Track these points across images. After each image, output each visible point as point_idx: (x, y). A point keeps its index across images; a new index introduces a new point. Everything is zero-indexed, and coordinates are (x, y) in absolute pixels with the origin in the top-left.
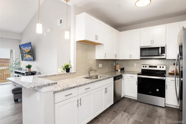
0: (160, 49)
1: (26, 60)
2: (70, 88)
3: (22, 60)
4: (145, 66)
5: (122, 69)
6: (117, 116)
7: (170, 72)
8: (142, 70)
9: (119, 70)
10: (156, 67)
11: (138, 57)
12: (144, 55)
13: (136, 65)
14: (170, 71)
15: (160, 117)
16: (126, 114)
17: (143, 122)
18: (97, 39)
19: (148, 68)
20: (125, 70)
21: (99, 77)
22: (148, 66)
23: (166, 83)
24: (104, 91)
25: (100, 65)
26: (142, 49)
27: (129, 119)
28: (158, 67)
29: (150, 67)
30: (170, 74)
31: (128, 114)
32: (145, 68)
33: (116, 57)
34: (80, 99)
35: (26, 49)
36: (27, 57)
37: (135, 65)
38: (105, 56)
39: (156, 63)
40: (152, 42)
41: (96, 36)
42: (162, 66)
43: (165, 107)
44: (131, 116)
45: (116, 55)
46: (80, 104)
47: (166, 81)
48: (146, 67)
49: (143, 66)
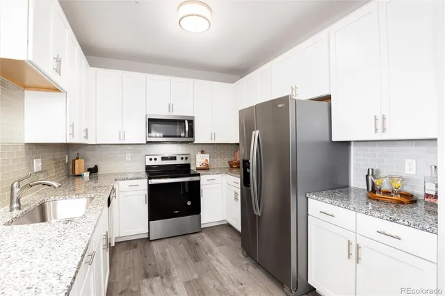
0: (187, 124)
4: (153, 157)
5: (94, 171)
8: (147, 167)
9: (87, 175)
10: (174, 158)
13: (131, 158)
14: (197, 164)
16: (156, 283)
17: (200, 277)
19: (160, 162)
20: (100, 171)
22: (159, 158)
26: (152, 121)
28: (178, 158)
29: (163, 159)
31: (158, 278)
32: (153, 163)
33: (86, 137)
37: (128, 156)
40: (171, 107)
41: (58, 60)
42: (184, 157)
44: (169, 279)
47: (201, 183)
48: (155, 159)
49: (148, 158)
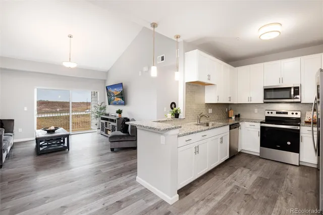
0: (292, 90)
1: (115, 104)
2: (190, 134)
3: (109, 104)
4: (270, 112)
5: (238, 116)
6: (236, 172)
7: (307, 120)
8: (266, 117)
9: (233, 118)
10: (286, 113)
11: (261, 100)
12: (269, 98)
13: (258, 111)
14: (306, 118)
15: (292, 176)
16: (246, 171)
17: (269, 179)
18: (209, 79)
19: (274, 115)
20: (241, 117)
21: (210, 125)
22: (274, 113)
23: (301, 135)
24: (219, 140)
25: (210, 111)
26: (266, 90)
27: (251, 175)
28: (290, 113)
29: (277, 113)
30: (306, 122)
31: (249, 170)
32: (270, 115)
33: (230, 100)
34: (198, 147)
35: (116, 91)
36: (116, 100)
37: (256, 110)
38: (218, 100)
39: (286, 109)
40: (281, 80)
41: (209, 76)
42: (295, 113)
43: (300, 165)
44: (253, 172)
45: (230, 98)
46: (198, 152)
47: (301, 132)
48: (272, 113)
49: (267, 111)
